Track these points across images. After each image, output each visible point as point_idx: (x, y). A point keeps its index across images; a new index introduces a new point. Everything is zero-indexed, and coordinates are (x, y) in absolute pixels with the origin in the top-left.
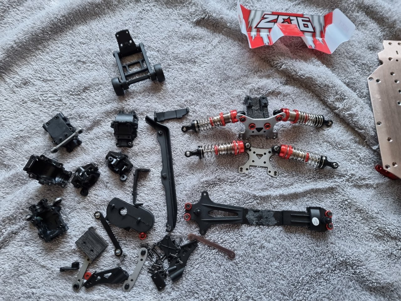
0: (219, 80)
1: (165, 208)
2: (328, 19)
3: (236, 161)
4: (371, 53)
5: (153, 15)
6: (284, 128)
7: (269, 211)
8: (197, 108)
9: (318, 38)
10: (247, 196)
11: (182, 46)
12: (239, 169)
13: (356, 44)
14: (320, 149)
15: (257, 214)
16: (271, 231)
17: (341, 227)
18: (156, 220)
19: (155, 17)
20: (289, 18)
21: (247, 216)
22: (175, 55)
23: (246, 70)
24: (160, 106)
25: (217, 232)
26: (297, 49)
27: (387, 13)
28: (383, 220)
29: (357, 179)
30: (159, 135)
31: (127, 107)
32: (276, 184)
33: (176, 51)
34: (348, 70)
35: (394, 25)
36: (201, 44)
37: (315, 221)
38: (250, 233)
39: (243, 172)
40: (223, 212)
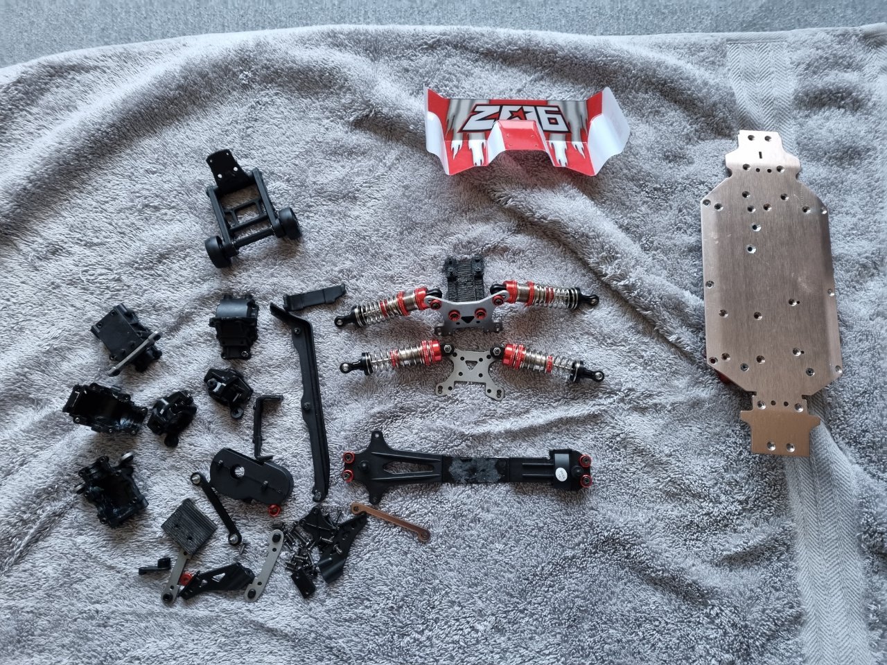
0: (399, 229)
1: (311, 462)
2: (594, 107)
3: (430, 375)
4: (670, 168)
5: (276, 112)
6: (515, 312)
7: (488, 459)
8: (361, 283)
9: (578, 144)
10: (450, 435)
11: (331, 169)
12: (437, 389)
13: (643, 152)
14: (575, 348)
15: (468, 465)
16: (492, 493)
17: (607, 481)
18: (296, 482)
19: (279, 116)
20: (522, 108)
21: (451, 469)
22: (319, 187)
23: (446, 210)
24: (295, 282)
25: (400, 499)
26: (539, 165)
27: (700, 91)
28: (678, 467)
29: (638, 397)
30: (295, 336)
31: (237, 287)
32: (499, 411)
33: (321, 179)
34: (628, 203)
35: (713, 111)
36: (366, 163)
37: (561, 474)
38: (456, 497)
39: (443, 394)
40: (410, 464)
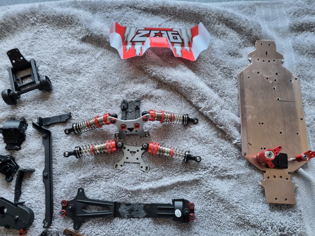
0: (100, 87)
1: (44, 205)
2: (195, 32)
3: (111, 159)
4: (232, 59)
5: (46, 35)
6: (156, 127)
7: (140, 204)
8: (79, 113)
9: (187, 48)
10: (121, 191)
11: (69, 60)
12: (115, 166)
13: (218, 51)
14: (187, 145)
15: (129, 208)
16: (141, 223)
17: (204, 217)
18: (36, 216)
19: (48, 37)
20: (160, 32)
21: (120, 210)
22: (63, 67)
23: (123, 78)
24: (47, 112)
25: (91, 227)
26: (169, 58)
27: (244, 23)
28: (242, 209)
29: (220, 171)
30: (44, 138)
31: (18, 115)
32: (147, 178)
33: (64, 64)
34: (211, 74)
35: (251, 33)
36: (86, 57)
37: (178, 213)
38: (122, 226)
39: (118, 169)
40: (98, 207)
